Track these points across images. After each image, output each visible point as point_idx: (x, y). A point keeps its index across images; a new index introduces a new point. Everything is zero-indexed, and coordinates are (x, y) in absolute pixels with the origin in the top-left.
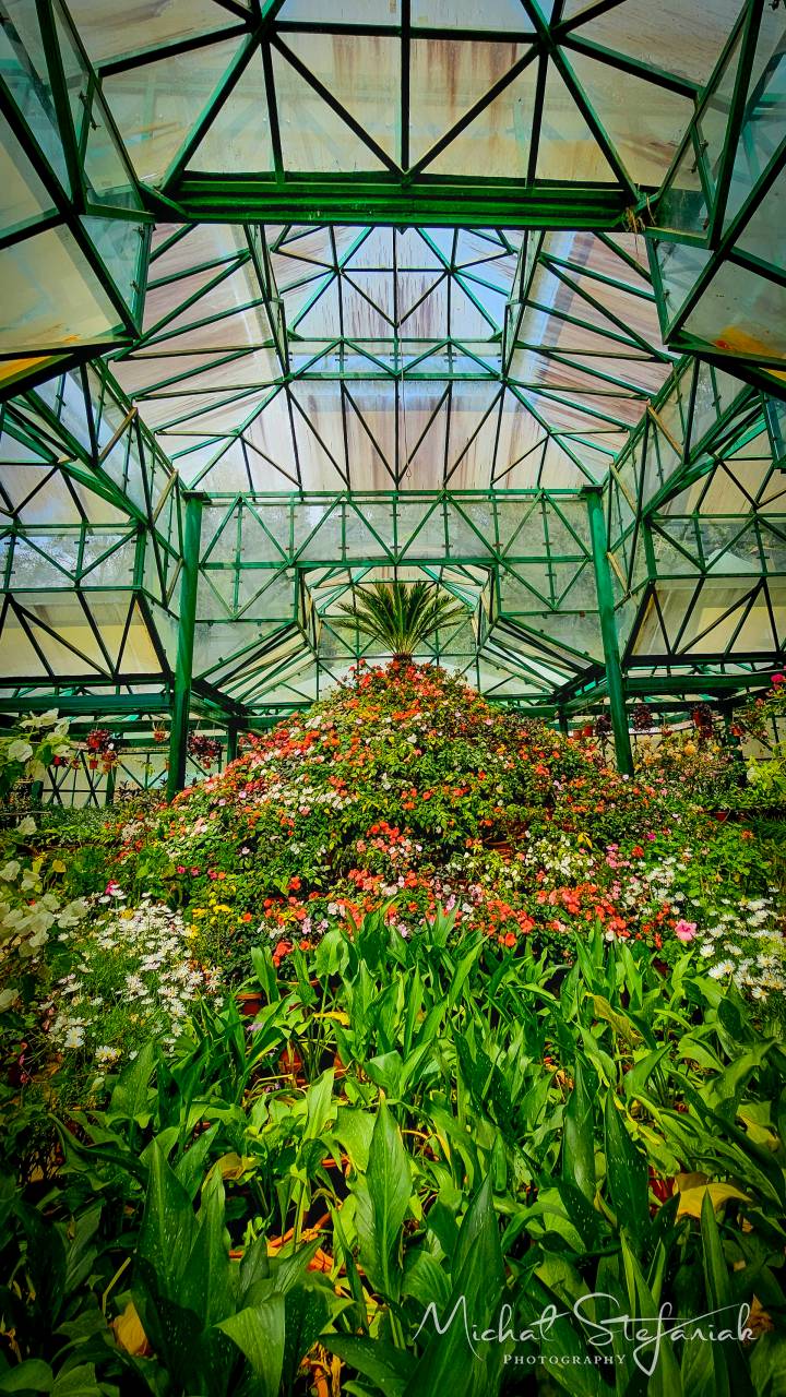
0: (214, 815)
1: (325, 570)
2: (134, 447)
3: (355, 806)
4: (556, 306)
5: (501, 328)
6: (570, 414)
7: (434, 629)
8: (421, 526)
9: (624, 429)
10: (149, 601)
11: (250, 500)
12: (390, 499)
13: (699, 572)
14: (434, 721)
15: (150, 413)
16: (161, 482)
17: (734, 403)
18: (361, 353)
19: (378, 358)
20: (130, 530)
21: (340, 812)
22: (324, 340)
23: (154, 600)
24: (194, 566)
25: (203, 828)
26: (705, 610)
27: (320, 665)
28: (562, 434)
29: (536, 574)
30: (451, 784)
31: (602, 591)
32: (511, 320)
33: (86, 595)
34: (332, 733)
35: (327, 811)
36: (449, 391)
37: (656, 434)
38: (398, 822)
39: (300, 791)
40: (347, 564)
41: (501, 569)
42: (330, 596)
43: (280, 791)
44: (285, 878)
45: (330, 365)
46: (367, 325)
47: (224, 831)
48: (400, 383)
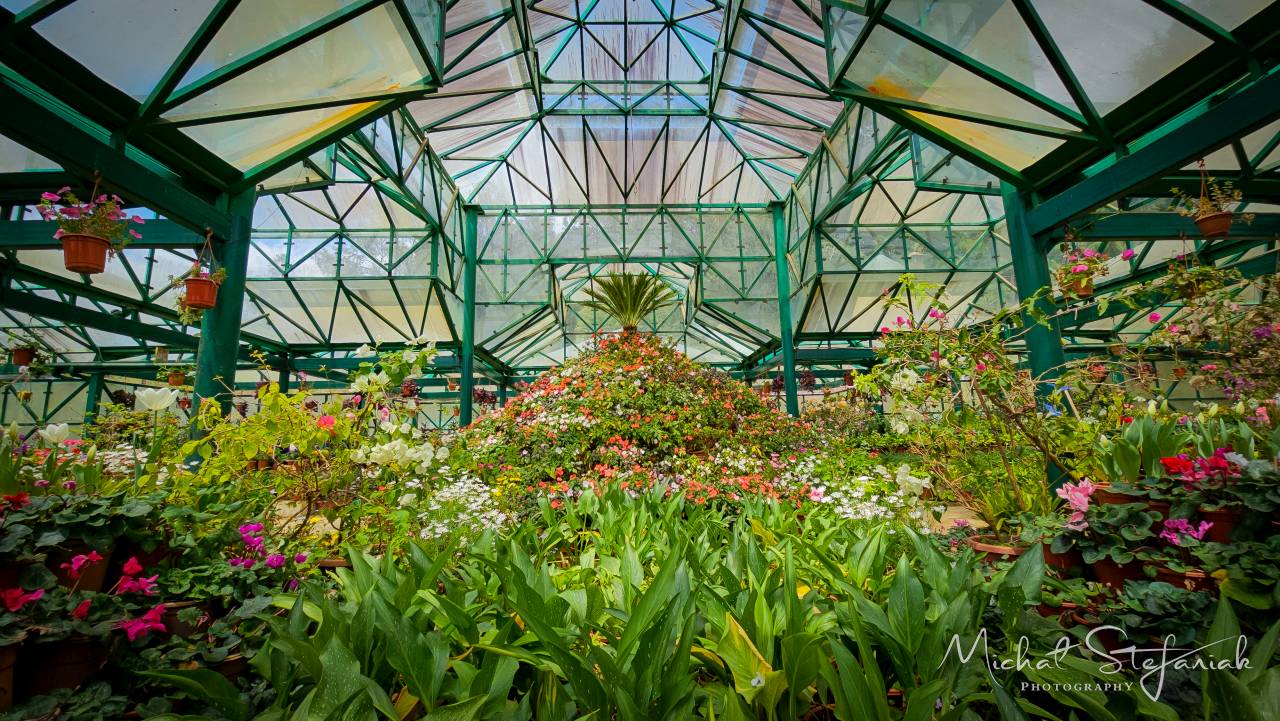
0: (499, 433)
1: (572, 266)
2: (427, 168)
3: (598, 426)
4: (753, 53)
5: (709, 72)
6: (762, 143)
7: (653, 309)
8: (643, 233)
9: (804, 155)
10: (442, 287)
11: (513, 211)
12: (620, 211)
13: (855, 268)
14: (653, 372)
15: (438, 142)
16: (447, 196)
17: (889, 135)
18: (598, 93)
19: (611, 97)
20: (426, 233)
21: (588, 430)
22: (569, 82)
23: (446, 287)
24: (473, 262)
25: (494, 441)
26: (859, 299)
27: (567, 339)
28: (756, 160)
29: (731, 270)
30: (665, 413)
31: (782, 283)
32: (717, 66)
33: (396, 282)
34: (581, 379)
35: (579, 428)
36: (667, 124)
37: (828, 161)
38: (628, 437)
39: (560, 416)
40: (588, 262)
41: (704, 266)
42: (574, 287)
43: (546, 417)
44: (553, 469)
45: (574, 104)
46: (602, 70)
47: (507, 443)
48: (629, 118)
